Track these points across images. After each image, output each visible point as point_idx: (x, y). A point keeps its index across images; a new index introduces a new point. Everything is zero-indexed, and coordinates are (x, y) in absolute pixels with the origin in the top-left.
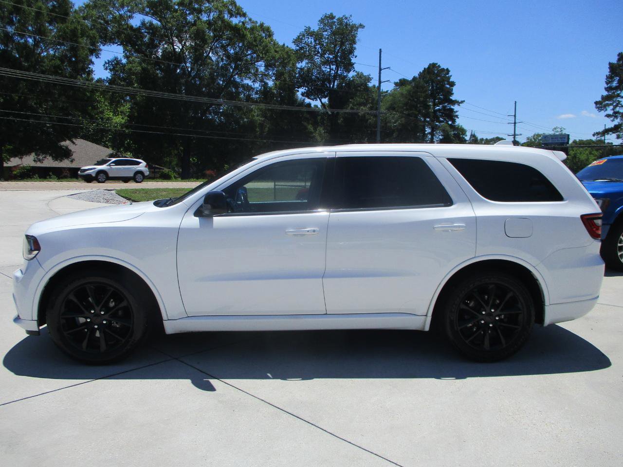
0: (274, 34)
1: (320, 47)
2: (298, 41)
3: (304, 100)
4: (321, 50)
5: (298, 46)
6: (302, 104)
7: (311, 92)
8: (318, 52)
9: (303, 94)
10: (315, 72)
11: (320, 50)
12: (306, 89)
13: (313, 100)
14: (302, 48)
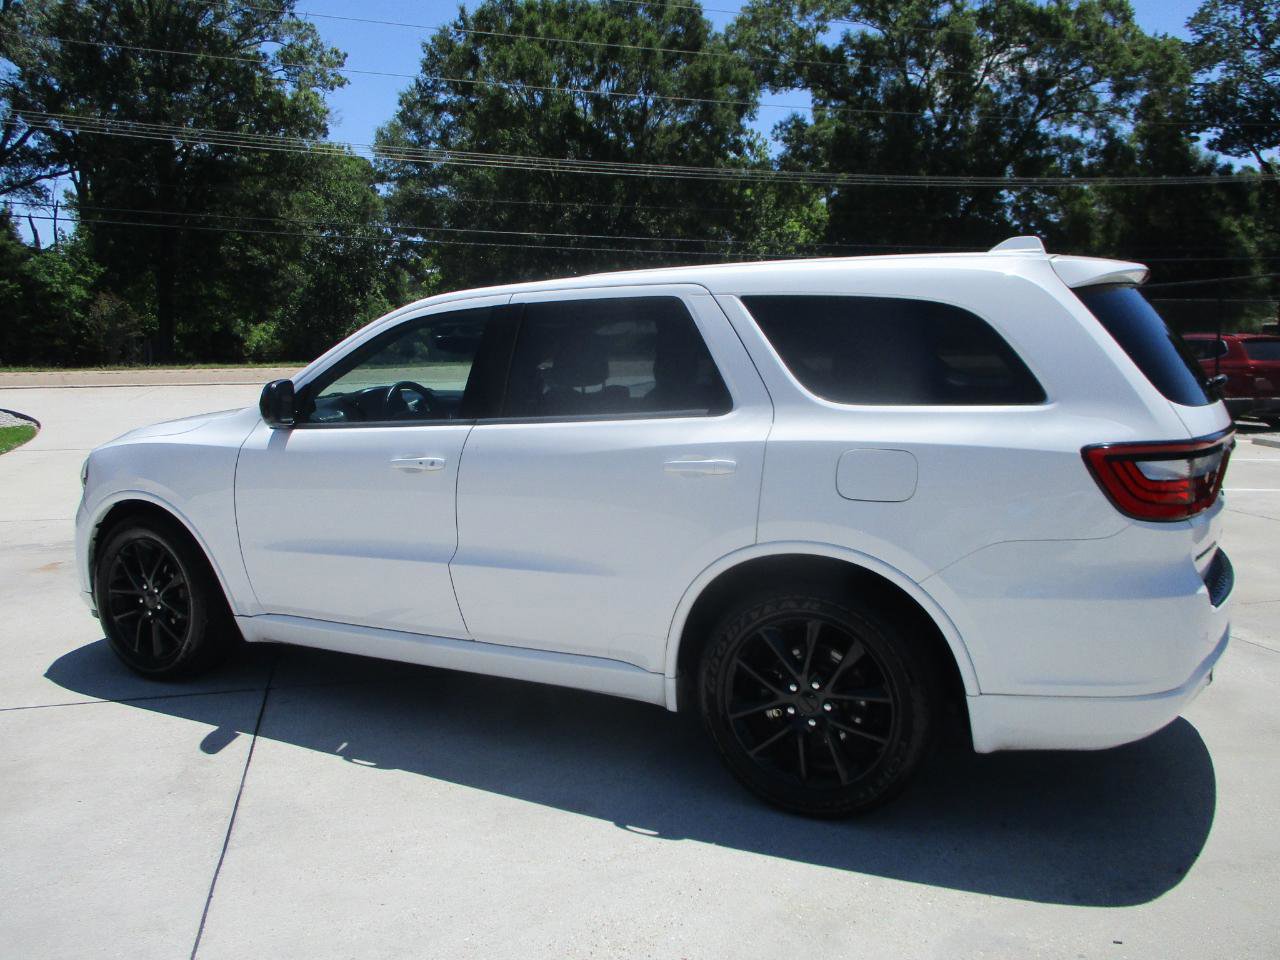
0: (1133, 14)
1: (1259, 28)
2: (1199, 20)
3: (1214, 159)
4: (1262, 32)
5: (1199, 32)
6: (1211, 166)
7: (1233, 138)
8: (1254, 40)
9: (1210, 145)
10: (1245, 90)
11: (1258, 35)
12: (1217, 133)
13: (1238, 155)
14: (1209, 37)
